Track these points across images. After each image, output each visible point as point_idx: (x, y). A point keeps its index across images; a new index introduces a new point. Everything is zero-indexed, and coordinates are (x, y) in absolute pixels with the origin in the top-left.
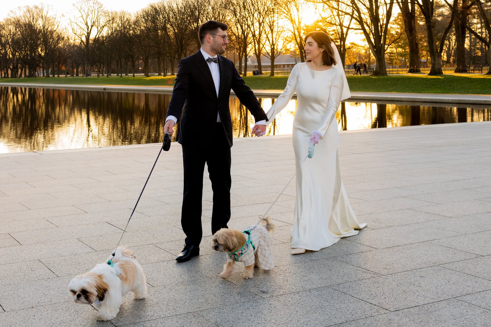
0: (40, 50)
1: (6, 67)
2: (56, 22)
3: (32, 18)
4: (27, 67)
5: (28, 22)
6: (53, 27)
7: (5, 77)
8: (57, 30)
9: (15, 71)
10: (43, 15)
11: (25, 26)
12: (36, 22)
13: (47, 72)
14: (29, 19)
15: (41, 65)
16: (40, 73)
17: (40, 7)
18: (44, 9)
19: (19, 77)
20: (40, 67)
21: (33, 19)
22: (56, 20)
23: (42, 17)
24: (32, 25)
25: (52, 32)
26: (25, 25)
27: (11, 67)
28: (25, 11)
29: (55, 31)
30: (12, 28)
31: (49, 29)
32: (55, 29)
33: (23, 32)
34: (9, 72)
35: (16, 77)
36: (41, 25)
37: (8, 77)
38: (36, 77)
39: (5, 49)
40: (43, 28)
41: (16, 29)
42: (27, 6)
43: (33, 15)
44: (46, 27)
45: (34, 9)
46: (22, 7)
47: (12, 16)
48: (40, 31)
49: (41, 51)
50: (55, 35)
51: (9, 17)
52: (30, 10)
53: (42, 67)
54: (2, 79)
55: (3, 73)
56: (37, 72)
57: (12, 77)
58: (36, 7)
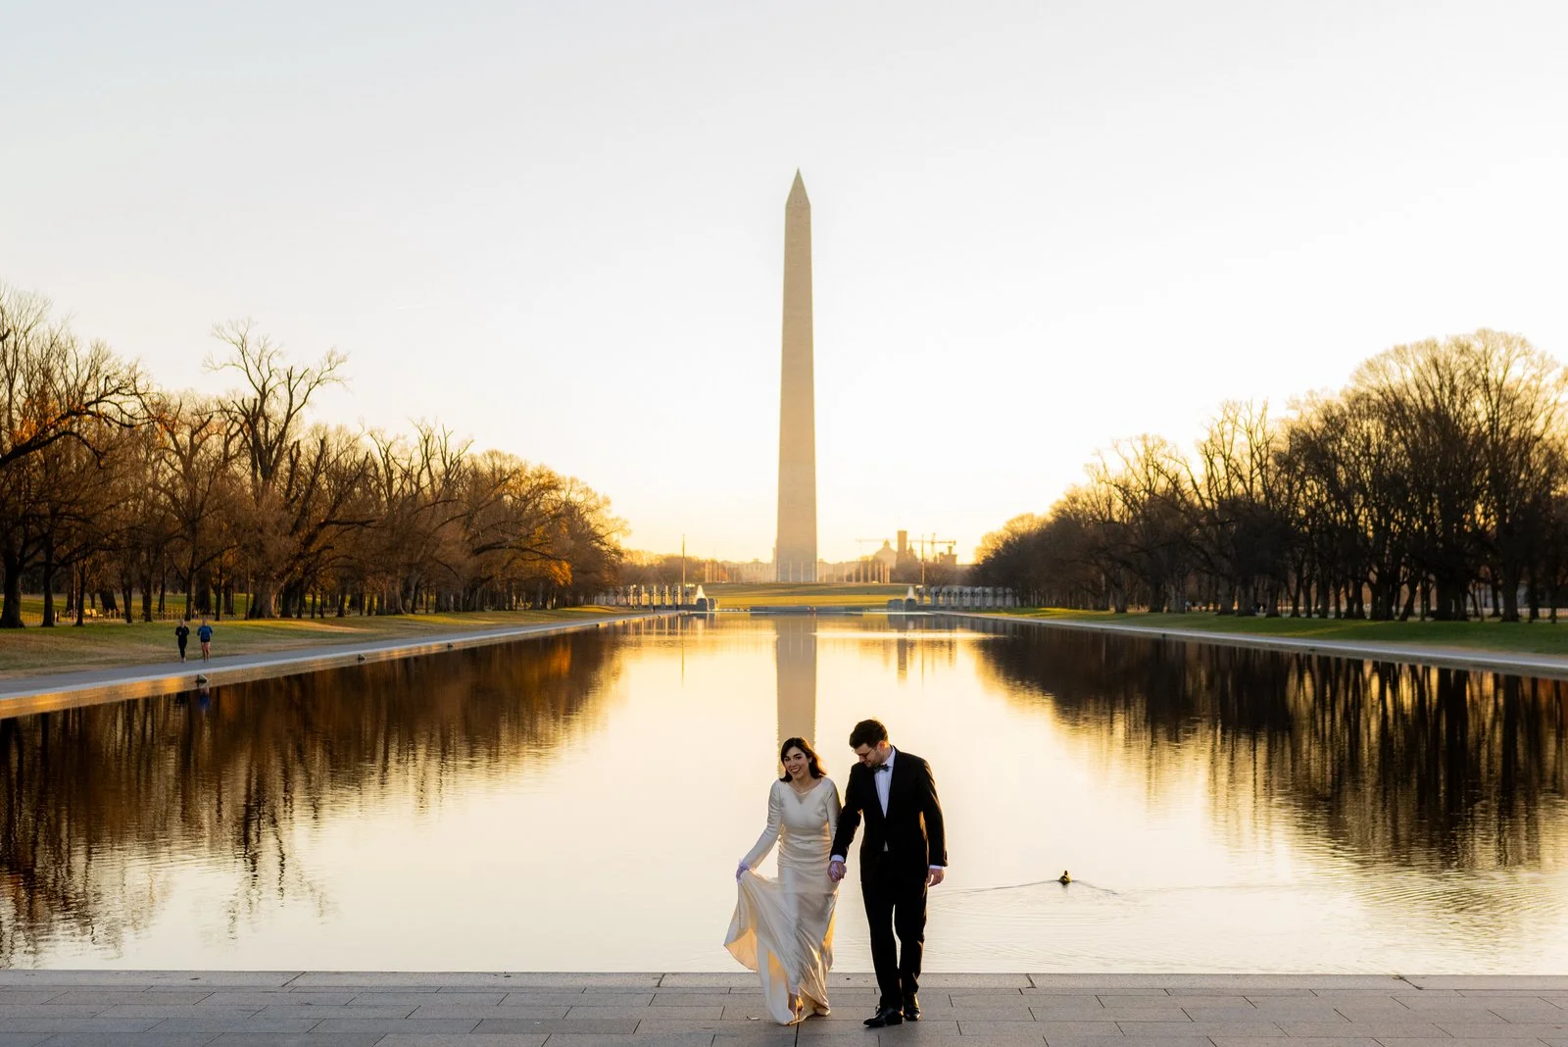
0: (1480, 508)
1: (1354, 579)
2: (1538, 407)
3: (1447, 392)
4: (1432, 577)
5: (1432, 406)
6: (1528, 423)
7: (1349, 614)
8: (1546, 437)
9: (1386, 591)
10: (1491, 376)
11: (1423, 423)
12: (1463, 406)
13: (1511, 604)
14: (1438, 392)
15: (1485, 571)
16: (1483, 603)
17: (1477, 346)
18: (1495, 359)
19: (1404, 618)
20: (1480, 580)
21: (1453, 391)
22: (1541, 397)
23: (1487, 386)
24: (1447, 416)
25: (1526, 443)
26: (1424, 416)
27: (1373, 577)
28: (1421, 363)
29: (1538, 439)
30: (1373, 427)
31: (1514, 433)
32: (1536, 431)
33: (1415, 442)
34: (1367, 592)
35: (1389, 616)
36: (1482, 417)
37: (1361, 615)
38: (1465, 617)
39: (1351, 510)
40: (1491, 428)
41: (1388, 435)
42: (1427, 344)
43: (1452, 379)
44: (1504, 423)
45: (1455, 357)
46: (1409, 350)
47: (1375, 383)
48: (1480, 439)
49: (1486, 516)
50: (1537, 458)
51: (1363, 389)
52: (1441, 362)
53: (1486, 582)
54: (1340, 622)
55: (1342, 597)
56: (1469, 599)
57: (1375, 616)
58: (1463, 350)
